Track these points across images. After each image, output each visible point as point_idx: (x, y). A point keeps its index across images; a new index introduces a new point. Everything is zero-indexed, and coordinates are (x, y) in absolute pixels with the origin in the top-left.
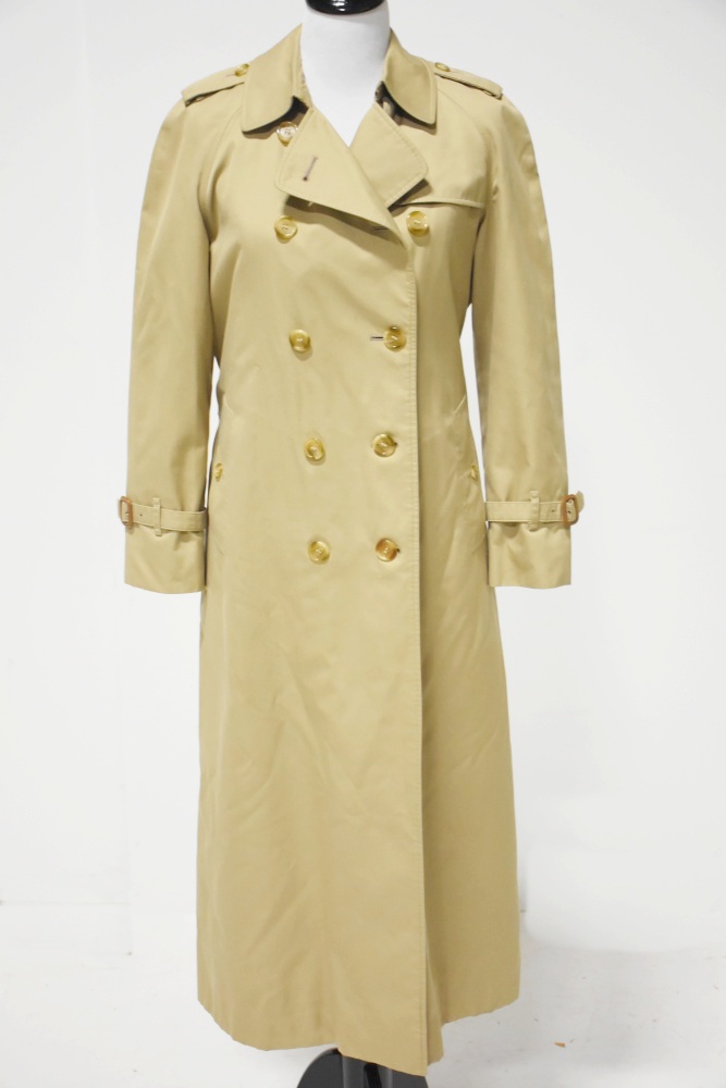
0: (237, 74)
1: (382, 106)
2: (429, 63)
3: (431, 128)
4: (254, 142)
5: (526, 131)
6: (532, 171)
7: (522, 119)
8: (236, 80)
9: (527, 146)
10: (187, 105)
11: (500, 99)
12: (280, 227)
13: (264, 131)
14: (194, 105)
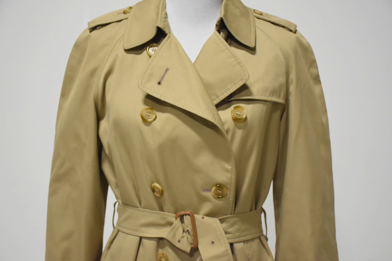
0: (125, 13)
1: (220, 33)
2: (250, 9)
3: (252, 50)
4: (131, 56)
5: (312, 54)
6: (317, 79)
7: (309, 46)
8: (123, 16)
9: (313, 63)
10: (91, 32)
11: (295, 33)
12: (145, 114)
13: (139, 49)
14: (95, 32)
